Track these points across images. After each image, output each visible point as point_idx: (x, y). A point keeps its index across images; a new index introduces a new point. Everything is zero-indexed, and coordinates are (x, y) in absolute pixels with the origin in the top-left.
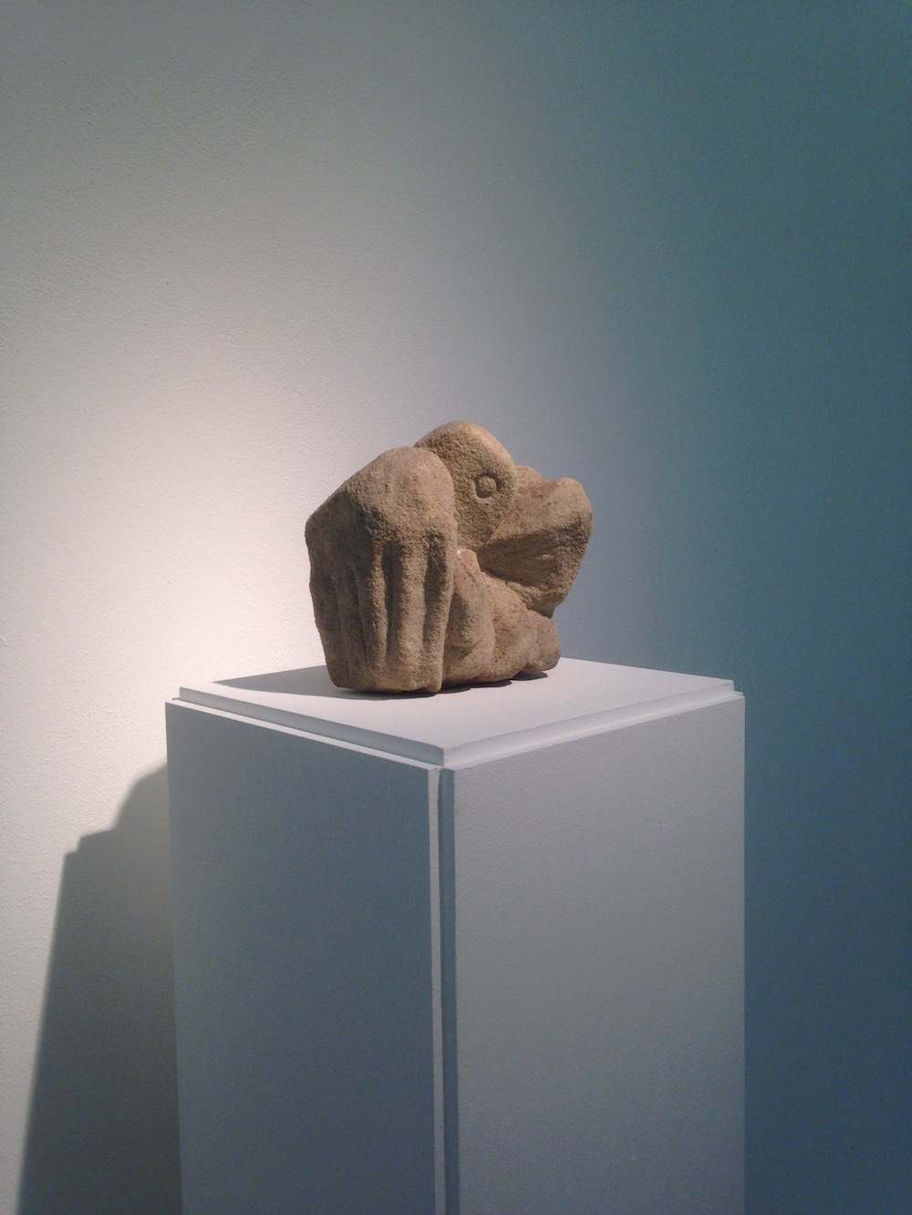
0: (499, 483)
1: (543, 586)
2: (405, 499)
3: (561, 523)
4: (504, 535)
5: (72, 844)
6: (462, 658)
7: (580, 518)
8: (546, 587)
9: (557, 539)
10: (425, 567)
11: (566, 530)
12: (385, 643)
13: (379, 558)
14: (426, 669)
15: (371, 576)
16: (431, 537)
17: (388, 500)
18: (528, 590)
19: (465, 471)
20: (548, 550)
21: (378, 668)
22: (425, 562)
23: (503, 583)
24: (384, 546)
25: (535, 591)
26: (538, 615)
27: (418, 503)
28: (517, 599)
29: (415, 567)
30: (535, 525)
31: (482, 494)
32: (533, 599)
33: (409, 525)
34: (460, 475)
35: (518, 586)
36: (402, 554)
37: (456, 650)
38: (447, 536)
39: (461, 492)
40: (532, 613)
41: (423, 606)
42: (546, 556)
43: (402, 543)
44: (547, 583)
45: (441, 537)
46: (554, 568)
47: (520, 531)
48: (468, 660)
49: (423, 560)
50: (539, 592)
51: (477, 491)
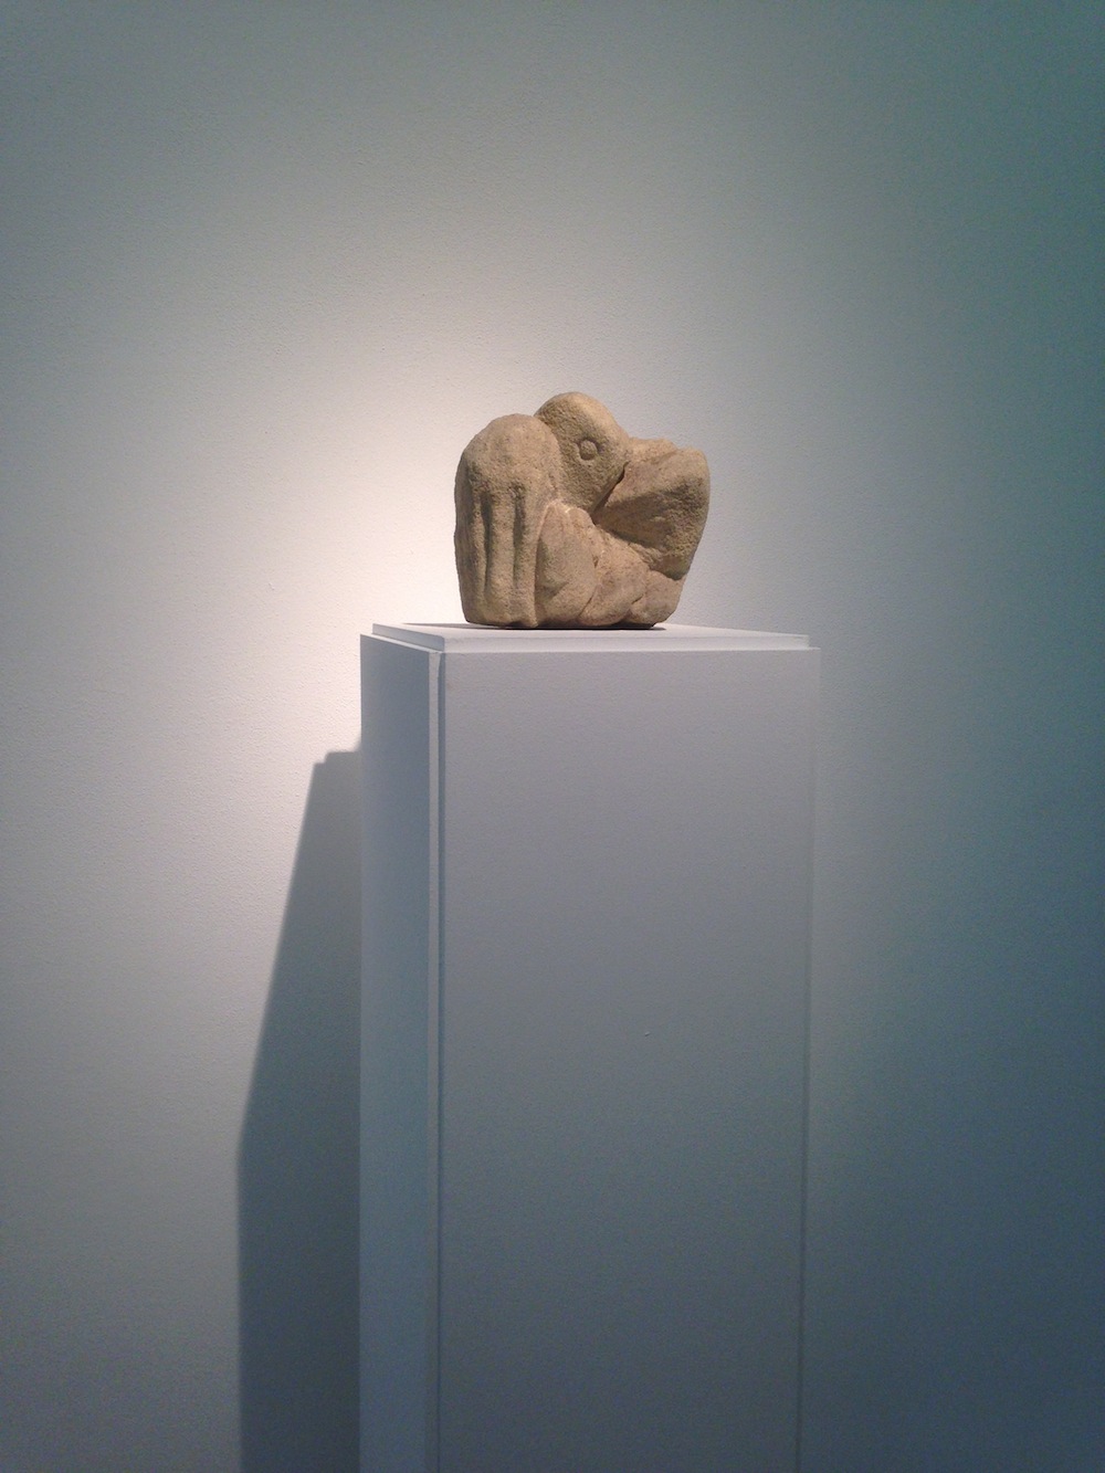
0: (599, 446)
1: (662, 548)
2: (497, 455)
3: (667, 486)
4: (619, 498)
5: (321, 758)
6: (551, 598)
7: (684, 481)
8: (664, 549)
9: (665, 501)
10: (513, 514)
11: (672, 493)
12: (484, 579)
13: (478, 506)
14: (517, 605)
15: (473, 522)
16: (516, 488)
17: (484, 456)
18: (649, 551)
19: (568, 436)
20: (660, 512)
21: (479, 601)
22: (513, 510)
23: (626, 544)
24: (481, 496)
25: (655, 552)
26: (663, 577)
27: (507, 459)
28: (638, 558)
29: (503, 513)
30: (644, 488)
31: (585, 457)
32: (655, 561)
33: (498, 477)
34: (565, 439)
35: (639, 547)
36: (493, 502)
37: (544, 591)
38: (527, 487)
39: (567, 454)
40: (655, 574)
41: (512, 548)
42: (658, 519)
43: (492, 493)
44: (665, 545)
45: (523, 488)
46: (668, 530)
47: (632, 493)
48: (555, 599)
49: (511, 508)
50: (659, 554)
51: (580, 453)
